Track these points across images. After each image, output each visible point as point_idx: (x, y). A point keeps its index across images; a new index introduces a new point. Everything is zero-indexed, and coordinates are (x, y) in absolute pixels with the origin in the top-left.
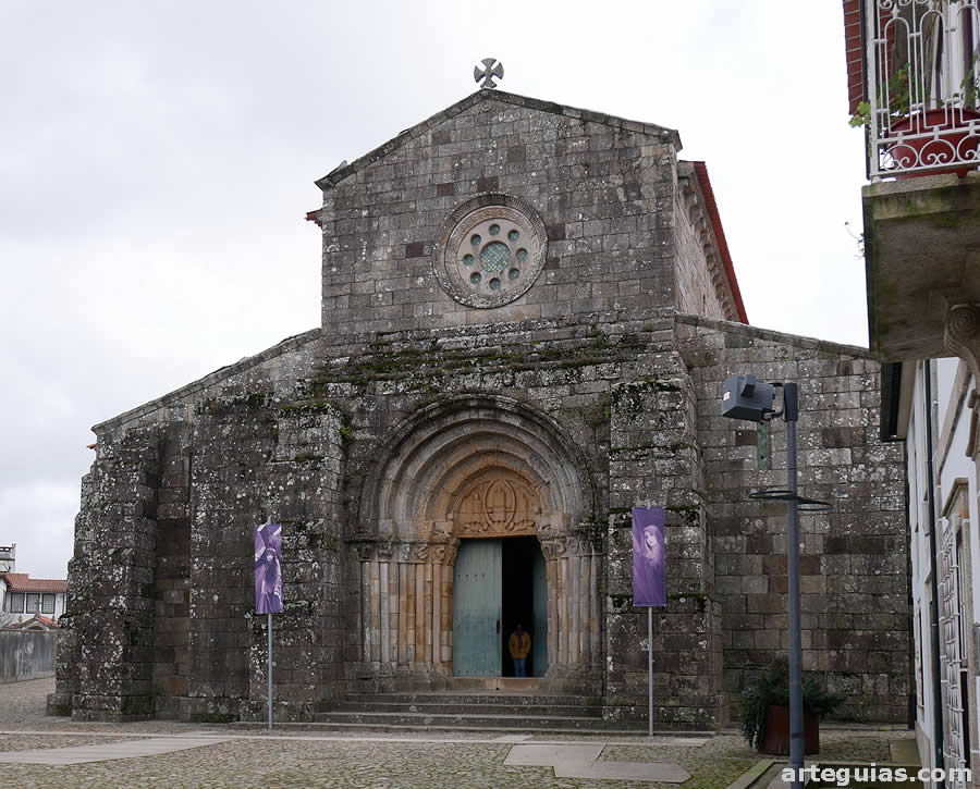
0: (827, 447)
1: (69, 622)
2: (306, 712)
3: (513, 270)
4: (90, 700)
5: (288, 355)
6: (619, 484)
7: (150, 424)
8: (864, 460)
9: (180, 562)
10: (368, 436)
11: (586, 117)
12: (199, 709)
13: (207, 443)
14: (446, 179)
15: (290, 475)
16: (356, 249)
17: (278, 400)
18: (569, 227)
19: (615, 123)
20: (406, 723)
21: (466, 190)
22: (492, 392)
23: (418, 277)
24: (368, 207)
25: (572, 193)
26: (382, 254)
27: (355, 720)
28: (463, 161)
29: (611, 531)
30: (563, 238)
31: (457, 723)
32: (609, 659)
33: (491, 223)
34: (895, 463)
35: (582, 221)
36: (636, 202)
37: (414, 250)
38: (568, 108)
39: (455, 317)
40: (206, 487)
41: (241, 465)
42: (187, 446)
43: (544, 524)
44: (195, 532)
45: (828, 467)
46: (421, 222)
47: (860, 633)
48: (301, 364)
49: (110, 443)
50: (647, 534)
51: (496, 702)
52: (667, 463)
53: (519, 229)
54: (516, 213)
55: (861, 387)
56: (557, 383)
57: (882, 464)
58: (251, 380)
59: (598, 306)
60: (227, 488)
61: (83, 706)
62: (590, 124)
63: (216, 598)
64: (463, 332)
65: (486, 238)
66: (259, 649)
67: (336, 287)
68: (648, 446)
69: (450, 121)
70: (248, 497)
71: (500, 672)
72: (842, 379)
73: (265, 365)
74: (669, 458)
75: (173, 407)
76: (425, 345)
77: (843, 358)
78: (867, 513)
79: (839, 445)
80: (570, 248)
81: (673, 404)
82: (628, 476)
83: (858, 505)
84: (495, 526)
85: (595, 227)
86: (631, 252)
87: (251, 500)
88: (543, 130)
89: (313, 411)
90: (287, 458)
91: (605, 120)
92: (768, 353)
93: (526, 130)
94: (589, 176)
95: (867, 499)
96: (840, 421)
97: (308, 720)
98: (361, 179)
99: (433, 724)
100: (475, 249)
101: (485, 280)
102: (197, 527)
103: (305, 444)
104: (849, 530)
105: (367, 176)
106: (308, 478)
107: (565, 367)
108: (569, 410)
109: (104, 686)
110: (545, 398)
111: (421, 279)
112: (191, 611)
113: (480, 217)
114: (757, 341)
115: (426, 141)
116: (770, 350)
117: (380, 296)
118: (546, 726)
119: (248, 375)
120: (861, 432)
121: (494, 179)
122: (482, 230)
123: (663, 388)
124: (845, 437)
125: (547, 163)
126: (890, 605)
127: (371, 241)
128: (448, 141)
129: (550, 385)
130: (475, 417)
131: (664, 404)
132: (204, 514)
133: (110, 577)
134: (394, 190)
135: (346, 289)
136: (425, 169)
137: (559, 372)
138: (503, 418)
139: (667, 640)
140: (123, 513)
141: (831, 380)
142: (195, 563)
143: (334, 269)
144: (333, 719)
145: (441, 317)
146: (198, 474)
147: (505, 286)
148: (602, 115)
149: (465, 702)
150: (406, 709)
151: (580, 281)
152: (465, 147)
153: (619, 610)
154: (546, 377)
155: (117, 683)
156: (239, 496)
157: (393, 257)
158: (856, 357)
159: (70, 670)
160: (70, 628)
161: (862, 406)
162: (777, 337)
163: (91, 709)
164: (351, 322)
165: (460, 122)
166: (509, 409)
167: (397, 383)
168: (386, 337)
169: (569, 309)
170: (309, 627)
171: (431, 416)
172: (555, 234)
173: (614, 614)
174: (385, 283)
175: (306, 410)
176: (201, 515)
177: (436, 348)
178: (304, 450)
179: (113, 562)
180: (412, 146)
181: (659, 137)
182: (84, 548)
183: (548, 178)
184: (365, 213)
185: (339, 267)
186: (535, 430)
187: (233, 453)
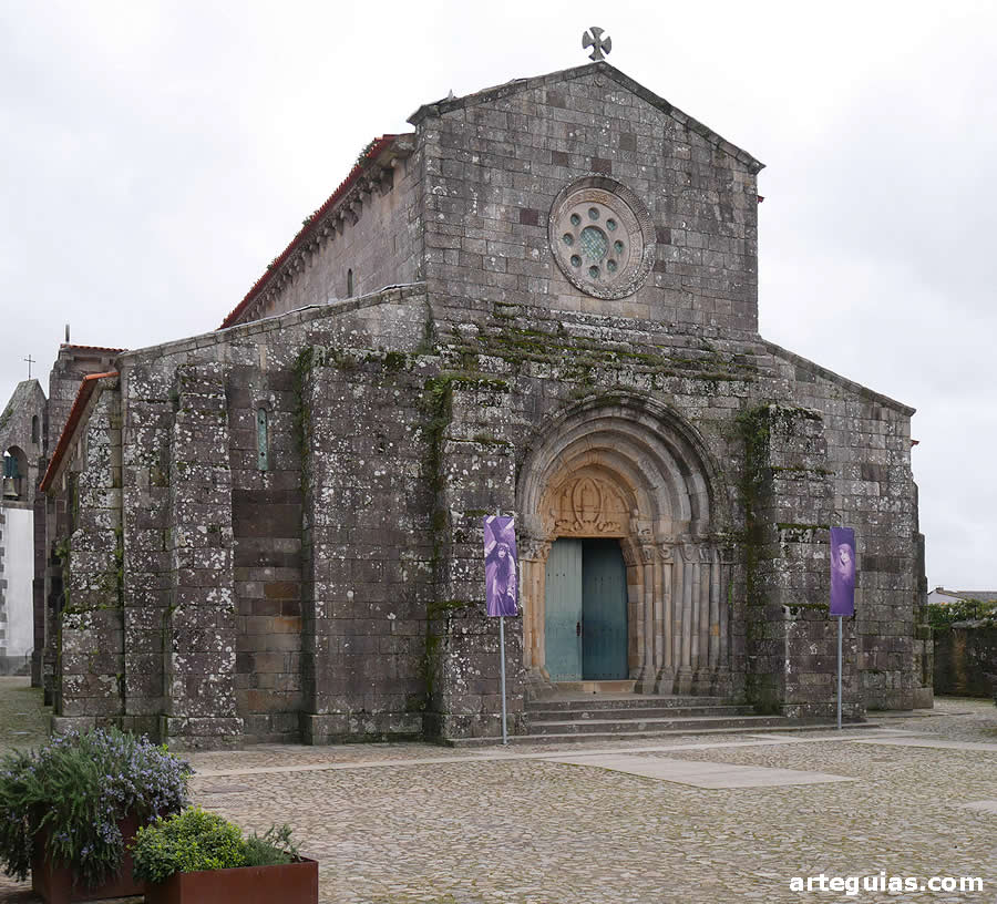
0: (864, 479)
1: (84, 619)
2: (521, 724)
3: (611, 261)
4: (196, 724)
5: (388, 307)
6: (783, 501)
7: (204, 362)
8: (888, 494)
9: (257, 545)
10: (523, 421)
11: (691, 125)
12: (339, 728)
13: (334, 403)
14: (562, 147)
15: (475, 458)
16: (467, 199)
17: (423, 365)
18: (674, 233)
19: (714, 140)
20: (621, 730)
21: (580, 166)
22: (643, 393)
23: (533, 248)
24: (479, 154)
25: (676, 198)
26: (495, 213)
27: (571, 730)
28: (577, 132)
29: (783, 544)
30: (669, 243)
31: (668, 728)
32: (788, 662)
33: (592, 205)
34: (907, 498)
35: (686, 231)
36: (728, 224)
37: (529, 217)
38: (678, 111)
39: (570, 301)
40: (334, 458)
41: (378, 436)
42: (260, 398)
43: (644, 528)
44: (320, 512)
45: (865, 497)
46: (535, 187)
47: (883, 638)
48: (404, 320)
49: (145, 379)
50: (841, 551)
51: (646, 706)
52: (818, 485)
53: (617, 220)
54: (620, 203)
55: (886, 432)
56: (697, 393)
57: (899, 498)
58: (343, 329)
59: (698, 318)
60: (362, 462)
61: (187, 732)
62: (692, 133)
63: (350, 594)
64: (583, 320)
65: (586, 221)
66: (460, 656)
67: (444, 238)
68: (801, 468)
69: (564, 84)
70: (389, 475)
71: (580, 676)
72: (874, 422)
73: (360, 313)
74: (819, 481)
75: (238, 345)
76: (552, 329)
77: (876, 405)
78: (888, 538)
79: (872, 479)
80: (675, 254)
81: (816, 432)
82: (790, 494)
83: (884, 531)
84: (586, 526)
85: (696, 239)
86: (725, 271)
87: (393, 480)
88: (652, 125)
89: (492, 388)
90: (463, 438)
91: (706, 133)
92: (826, 391)
93: (637, 119)
94: (691, 187)
95: (889, 526)
96: (872, 459)
97: (523, 733)
98: (470, 118)
99: (646, 729)
100: (576, 230)
101: (586, 266)
102: (322, 506)
103: (484, 425)
104: (878, 552)
105: (478, 116)
106: (495, 464)
107: (704, 378)
108: (707, 422)
109: (209, 705)
110: (691, 407)
111: (536, 252)
112: (318, 610)
113: (585, 197)
114: (818, 378)
115: (541, 98)
116: (827, 388)
117: (493, 259)
118: (742, 726)
119: (339, 321)
120: (886, 470)
121: (608, 162)
122: (582, 210)
123: (809, 416)
124: (876, 473)
125: (655, 161)
126: (902, 615)
127: (482, 194)
128: (562, 105)
129: (692, 394)
130: (617, 415)
131: (810, 431)
132: (332, 491)
133: (207, 564)
134: (506, 141)
135: (455, 243)
136: (540, 128)
137: (699, 383)
138: (643, 420)
139: (829, 645)
140: (214, 480)
141: (868, 422)
142: (320, 550)
143: (442, 216)
144: (550, 730)
145: (556, 298)
146: (322, 441)
147: (605, 277)
148: (706, 128)
149: (617, 707)
150: (578, 716)
151: (684, 290)
152: (580, 119)
153: (795, 617)
154: (689, 386)
155: (228, 702)
156: (377, 473)
157: (507, 219)
158: (884, 405)
159: (88, 686)
160: (86, 628)
161: (887, 448)
162: (833, 378)
163: (199, 735)
164: (462, 284)
165: (574, 88)
166: (656, 412)
167: (552, 368)
168: (505, 310)
169: (674, 317)
170: (516, 632)
171: (585, 408)
172: (663, 237)
173: (791, 621)
174: (499, 246)
175: (485, 385)
176: (328, 493)
177: (564, 334)
178: (481, 431)
179: (211, 544)
180: (526, 98)
181: (748, 166)
182: (98, 519)
183: (657, 176)
184: (475, 159)
185: (447, 214)
186: (670, 437)
187: (368, 419)
